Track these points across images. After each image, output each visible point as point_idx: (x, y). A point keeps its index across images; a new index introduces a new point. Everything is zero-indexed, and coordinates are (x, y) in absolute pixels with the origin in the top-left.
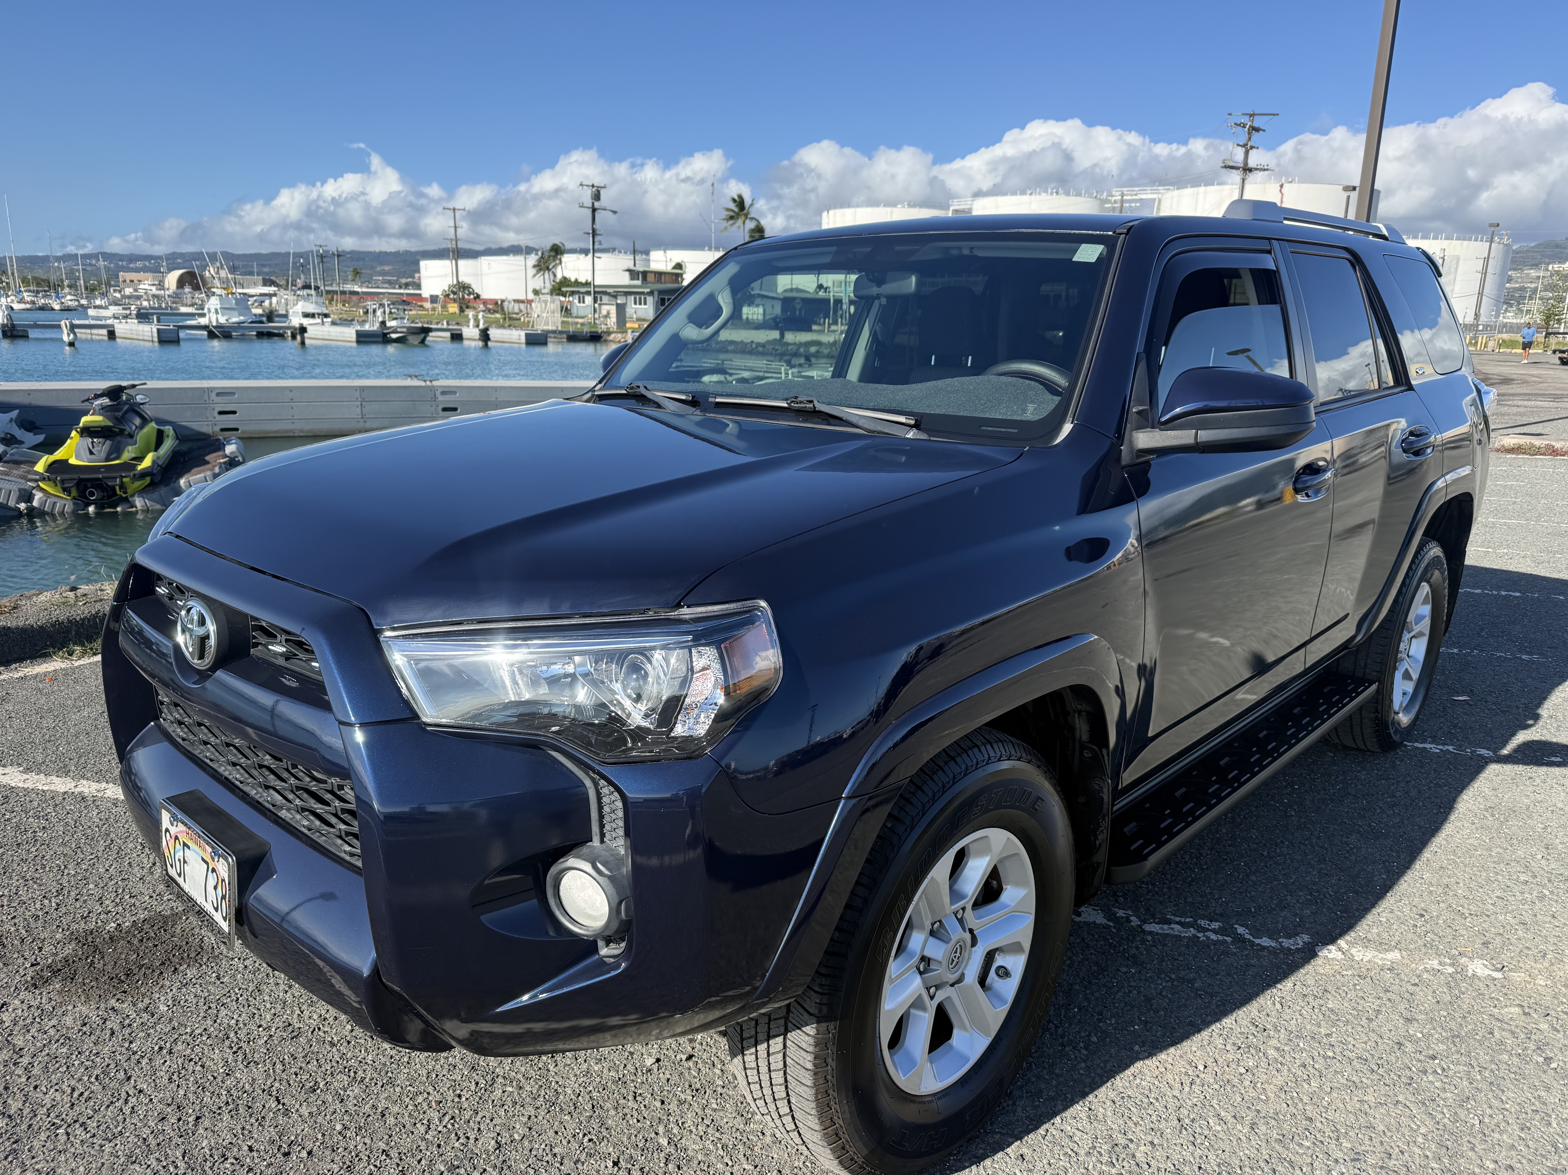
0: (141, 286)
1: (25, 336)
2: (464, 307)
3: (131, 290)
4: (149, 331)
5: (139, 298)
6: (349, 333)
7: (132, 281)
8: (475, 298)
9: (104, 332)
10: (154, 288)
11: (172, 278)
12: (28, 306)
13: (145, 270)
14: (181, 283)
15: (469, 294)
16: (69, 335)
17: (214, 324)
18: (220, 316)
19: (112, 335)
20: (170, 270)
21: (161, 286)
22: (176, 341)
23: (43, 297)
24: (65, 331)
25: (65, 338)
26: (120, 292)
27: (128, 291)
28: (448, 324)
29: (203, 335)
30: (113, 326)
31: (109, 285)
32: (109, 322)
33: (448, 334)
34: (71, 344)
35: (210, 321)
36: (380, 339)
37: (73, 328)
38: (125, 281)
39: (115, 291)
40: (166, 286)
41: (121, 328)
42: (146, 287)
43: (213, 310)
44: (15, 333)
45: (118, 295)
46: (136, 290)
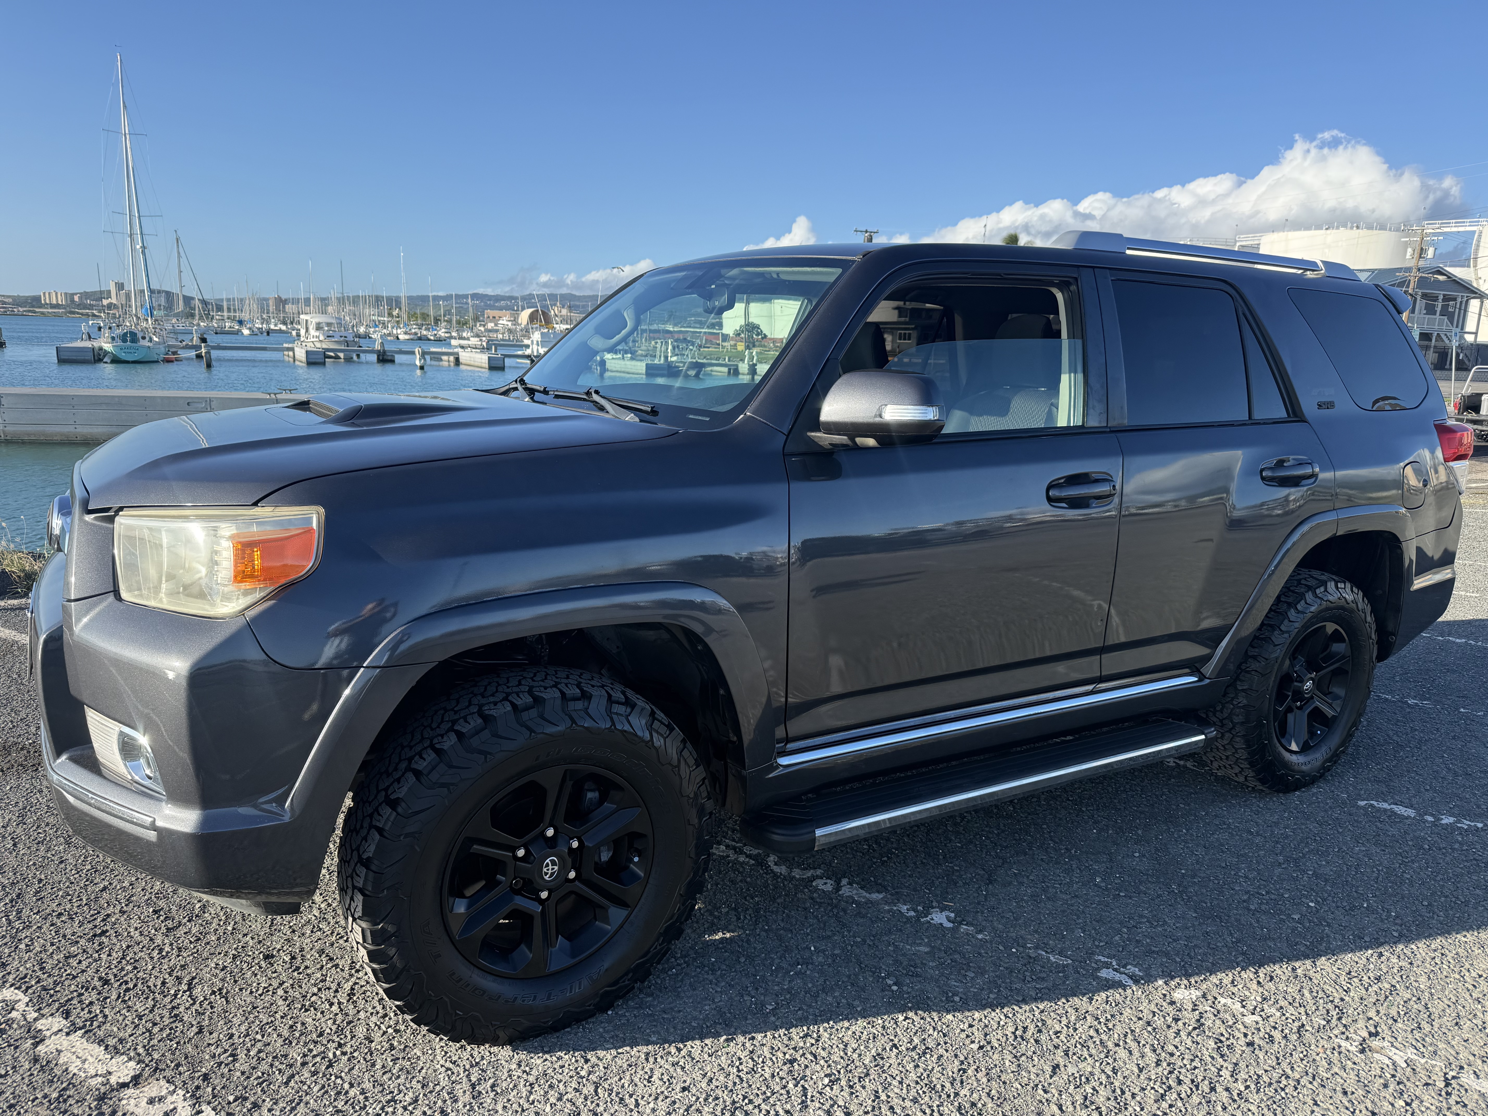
0: (501, 322)
1: (392, 361)
2: (751, 346)
3: (493, 325)
4: (483, 359)
5: (497, 331)
6: (640, 367)
7: (494, 317)
8: (762, 338)
9: (452, 358)
10: (510, 324)
11: (524, 316)
12: (412, 337)
13: (507, 308)
14: (532, 318)
15: (758, 334)
16: (420, 360)
17: (535, 354)
18: (540, 348)
19: (457, 362)
20: (523, 309)
21: (515, 321)
22: (502, 368)
23: (426, 329)
24: (418, 356)
25: (418, 363)
26: (484, 326)
27: (490, 325)
28: (729, 360)
29: (526, 364)
30: (458, 354)
31: (476, 319)
32: (456, 350)
33: (726, 370)
34: (422, 368)
35: (533, 352)
36: (665, 372)
37: (423, 354)
38: (489, 317)
39: (480, 325)
40: (520, 321)
41: (464, 356)
42: (505, 322)
43: (535, 342)
44: (385, 357)
45: (482, 329)
46: (496, 325)
